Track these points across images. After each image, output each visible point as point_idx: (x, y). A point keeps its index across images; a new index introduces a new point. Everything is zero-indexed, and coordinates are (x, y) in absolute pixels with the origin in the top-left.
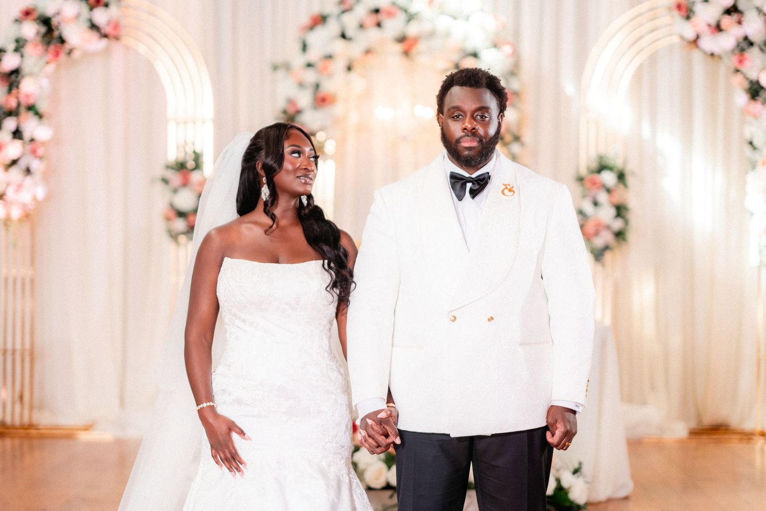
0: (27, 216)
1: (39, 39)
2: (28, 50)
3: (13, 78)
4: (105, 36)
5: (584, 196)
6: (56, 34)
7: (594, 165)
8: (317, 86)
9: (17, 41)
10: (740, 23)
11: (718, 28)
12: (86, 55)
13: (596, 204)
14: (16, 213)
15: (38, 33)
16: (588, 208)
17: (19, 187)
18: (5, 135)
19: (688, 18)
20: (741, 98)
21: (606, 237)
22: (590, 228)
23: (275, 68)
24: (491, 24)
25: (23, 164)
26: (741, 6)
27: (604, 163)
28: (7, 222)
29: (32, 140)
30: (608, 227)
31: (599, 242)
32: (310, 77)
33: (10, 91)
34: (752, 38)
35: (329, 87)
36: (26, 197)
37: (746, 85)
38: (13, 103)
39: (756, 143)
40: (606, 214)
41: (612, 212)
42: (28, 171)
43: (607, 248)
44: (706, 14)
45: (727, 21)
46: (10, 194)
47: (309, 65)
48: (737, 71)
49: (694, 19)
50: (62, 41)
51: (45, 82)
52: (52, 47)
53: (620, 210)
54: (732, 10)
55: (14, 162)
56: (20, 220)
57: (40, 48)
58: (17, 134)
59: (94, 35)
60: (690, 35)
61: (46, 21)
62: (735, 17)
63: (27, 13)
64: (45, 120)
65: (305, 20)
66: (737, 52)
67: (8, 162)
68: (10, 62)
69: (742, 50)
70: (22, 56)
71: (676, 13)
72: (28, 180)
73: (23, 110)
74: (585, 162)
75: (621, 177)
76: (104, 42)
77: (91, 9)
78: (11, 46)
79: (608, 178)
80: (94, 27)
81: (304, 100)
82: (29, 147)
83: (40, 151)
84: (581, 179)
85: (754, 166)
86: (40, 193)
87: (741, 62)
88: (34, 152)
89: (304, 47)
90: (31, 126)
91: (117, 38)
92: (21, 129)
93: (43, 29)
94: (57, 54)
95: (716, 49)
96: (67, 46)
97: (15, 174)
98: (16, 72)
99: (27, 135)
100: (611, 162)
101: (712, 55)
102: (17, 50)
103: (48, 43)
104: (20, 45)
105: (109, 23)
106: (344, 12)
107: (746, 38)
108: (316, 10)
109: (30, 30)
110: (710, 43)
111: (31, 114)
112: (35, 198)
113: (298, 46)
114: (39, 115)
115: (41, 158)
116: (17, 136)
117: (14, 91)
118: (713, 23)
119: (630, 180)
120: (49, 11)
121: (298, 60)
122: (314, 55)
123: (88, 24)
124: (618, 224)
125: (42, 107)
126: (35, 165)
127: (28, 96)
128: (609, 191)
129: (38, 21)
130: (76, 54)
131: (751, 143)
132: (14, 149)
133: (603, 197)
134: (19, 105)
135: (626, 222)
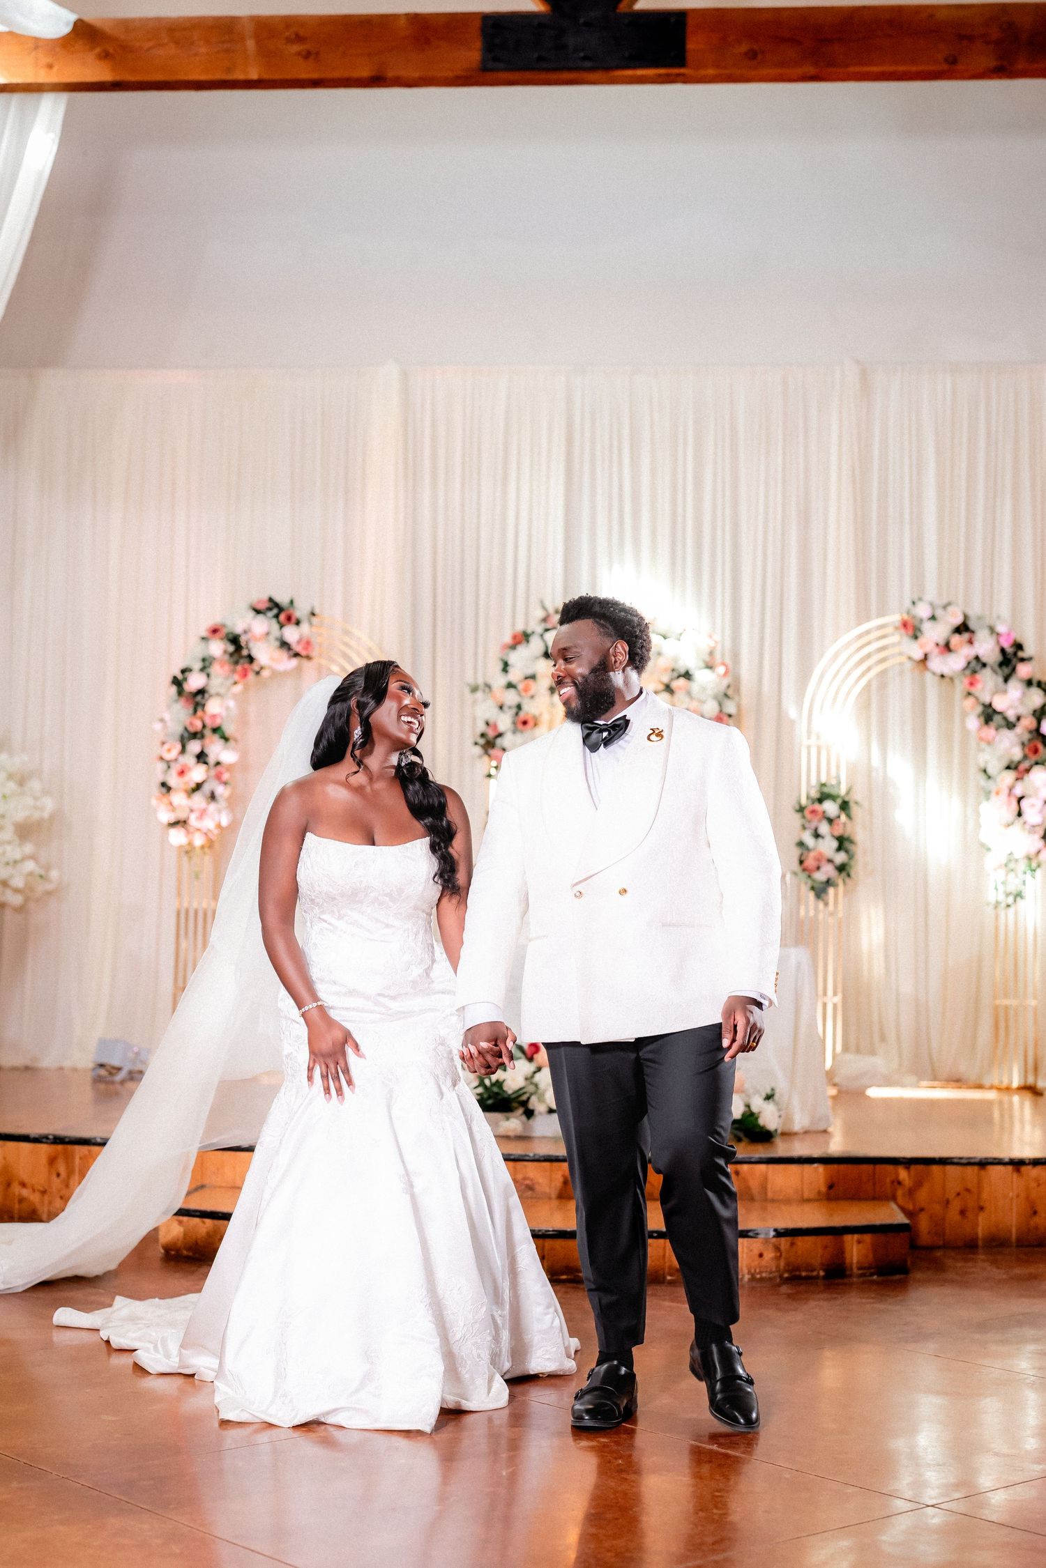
0: (210, 844)
1: (227, 657)
2: (216, 669)
3: (198, 698)
4: (297, 655)
5: (804, 828)
6: (245, 652)
7: (815, 794)
8: (519, 707)
9: (204, 660)
10: (970, 642)
11: (947, 647)
12: (275, 674)
13: (817, 835)
14: (199, 841)
15: (225, 652)
16: (809, 840)
17: (202, 814)
18: (189, 759)
19: (916, 637)
20: (973, 723)
21: (827, 871)
22: (810, 862)
23: (474, 689)
24: (705, 644)
25: (207, 788)
26: (972, 625)
27: (826, 790)
28: (188, 851)
29: (218, 764)
30: (830, 861)
31: (820, 876)
32: (511, 698)
33: (195, 711)
34: (984, 659)
35: (530, 708)
36: (209, 824)
37: (979, 709)
38: (198, 725)
39: (990, 771)
40: (828, 846)
41: (835, 844)
42: (213, 797)
43: (828, 883)
44: (935, 633)
45: (956, 640)
46: (193, 821)
47: (510, 686)
48: (969, 694)
49: (922, 640)
50: (251, 659)
51: (232, 704)
52: (239, 668)
53: (843, 843)
54: (962, 628)
55: (198, 787)
56: (202, 847)
57: (227, 668)
58: (201, 757)
59: (284, 655)
60: (918, 655)
61: (235, 640)
62: (966, 636)
63: (215, 631)
64: (231, 743)
65: (508, 639)
66: (968, 672)
67: (193, 785)
68: (195, 682)
69: (974, 672)
70: (208, 675)
71: (903, 631)
72: (212, 807)
73: (207, 732)
74: (806, 790)
75: (845, 806)
76: (294, 662)
77: (282, 626)
78: (197, 666)
79: (831, 808)
80: (284, 645)
81: (504, 722)
82: (213, 772)
83: (226, 776)
84: (801, 810)
85: (988, 794)
86: (225, 821)
87: (972, 684)
88: (218, 777)
89: (506, 667)
90: (216, 750)
91: (308, 658)
92: (206, 751)
93: (231, 648)
94: (245, 675)
95: (946, 671)
96: (255, 667)
97: (199, 800)
98: (201, 692)
99: (211, 760)
100: (833, 792)
101: (942, 676)
102: (203, 669)
103: (236, 663)
104: (206, 664)
105: (299, 642)
106: (547, 630)
107: (977, 658)
108: (520, 627)
109: (218, 648)
110: (938, 664)
111: (216, 737)
112: (219, 826)
113: (500, 666)
114: (226, 739)
115: (225, 783)
116: (202, 760)
117: (199, 713)
118: (942, 642)
119: (854, 809)
120: (238, 629)
121: (499, 681)
122: (515, 675)
123: (278, 644)
124: (840, 858)
125: (229, 729)
126: (220, 790)
127: (214, 717)
128: (830, 821)
129: (225, 640)
130: (265, 673)
131: (985, 771)
132: (198, 773)
133: (824, 828)
134: (204, 726)
135: (851, 856)
